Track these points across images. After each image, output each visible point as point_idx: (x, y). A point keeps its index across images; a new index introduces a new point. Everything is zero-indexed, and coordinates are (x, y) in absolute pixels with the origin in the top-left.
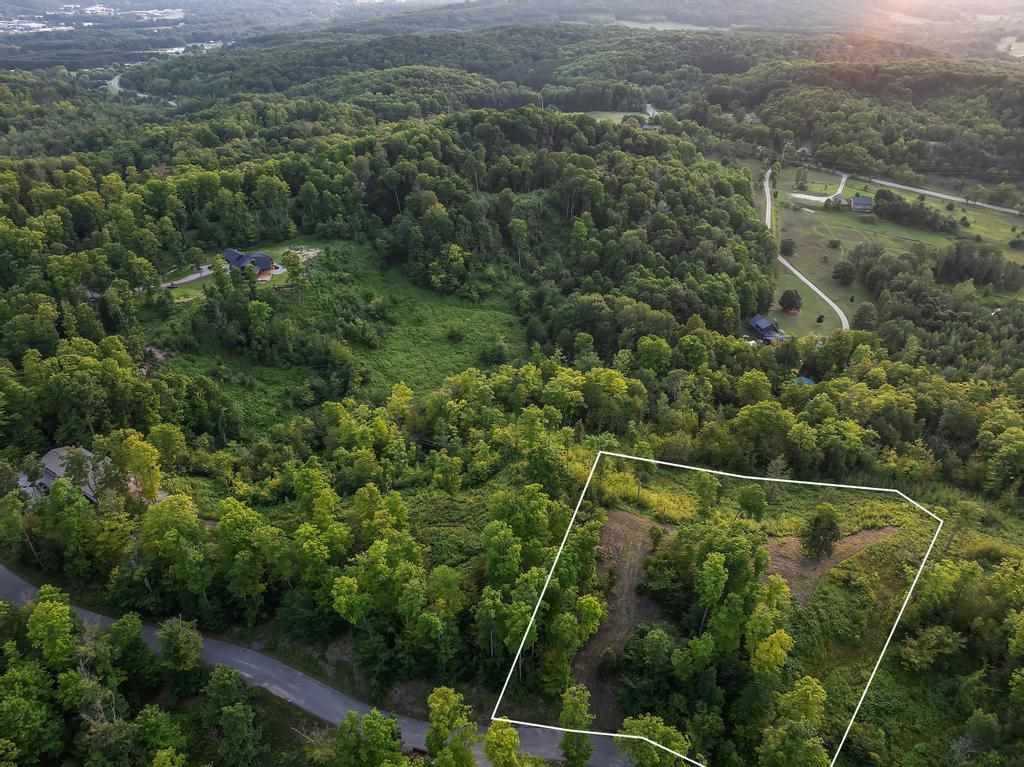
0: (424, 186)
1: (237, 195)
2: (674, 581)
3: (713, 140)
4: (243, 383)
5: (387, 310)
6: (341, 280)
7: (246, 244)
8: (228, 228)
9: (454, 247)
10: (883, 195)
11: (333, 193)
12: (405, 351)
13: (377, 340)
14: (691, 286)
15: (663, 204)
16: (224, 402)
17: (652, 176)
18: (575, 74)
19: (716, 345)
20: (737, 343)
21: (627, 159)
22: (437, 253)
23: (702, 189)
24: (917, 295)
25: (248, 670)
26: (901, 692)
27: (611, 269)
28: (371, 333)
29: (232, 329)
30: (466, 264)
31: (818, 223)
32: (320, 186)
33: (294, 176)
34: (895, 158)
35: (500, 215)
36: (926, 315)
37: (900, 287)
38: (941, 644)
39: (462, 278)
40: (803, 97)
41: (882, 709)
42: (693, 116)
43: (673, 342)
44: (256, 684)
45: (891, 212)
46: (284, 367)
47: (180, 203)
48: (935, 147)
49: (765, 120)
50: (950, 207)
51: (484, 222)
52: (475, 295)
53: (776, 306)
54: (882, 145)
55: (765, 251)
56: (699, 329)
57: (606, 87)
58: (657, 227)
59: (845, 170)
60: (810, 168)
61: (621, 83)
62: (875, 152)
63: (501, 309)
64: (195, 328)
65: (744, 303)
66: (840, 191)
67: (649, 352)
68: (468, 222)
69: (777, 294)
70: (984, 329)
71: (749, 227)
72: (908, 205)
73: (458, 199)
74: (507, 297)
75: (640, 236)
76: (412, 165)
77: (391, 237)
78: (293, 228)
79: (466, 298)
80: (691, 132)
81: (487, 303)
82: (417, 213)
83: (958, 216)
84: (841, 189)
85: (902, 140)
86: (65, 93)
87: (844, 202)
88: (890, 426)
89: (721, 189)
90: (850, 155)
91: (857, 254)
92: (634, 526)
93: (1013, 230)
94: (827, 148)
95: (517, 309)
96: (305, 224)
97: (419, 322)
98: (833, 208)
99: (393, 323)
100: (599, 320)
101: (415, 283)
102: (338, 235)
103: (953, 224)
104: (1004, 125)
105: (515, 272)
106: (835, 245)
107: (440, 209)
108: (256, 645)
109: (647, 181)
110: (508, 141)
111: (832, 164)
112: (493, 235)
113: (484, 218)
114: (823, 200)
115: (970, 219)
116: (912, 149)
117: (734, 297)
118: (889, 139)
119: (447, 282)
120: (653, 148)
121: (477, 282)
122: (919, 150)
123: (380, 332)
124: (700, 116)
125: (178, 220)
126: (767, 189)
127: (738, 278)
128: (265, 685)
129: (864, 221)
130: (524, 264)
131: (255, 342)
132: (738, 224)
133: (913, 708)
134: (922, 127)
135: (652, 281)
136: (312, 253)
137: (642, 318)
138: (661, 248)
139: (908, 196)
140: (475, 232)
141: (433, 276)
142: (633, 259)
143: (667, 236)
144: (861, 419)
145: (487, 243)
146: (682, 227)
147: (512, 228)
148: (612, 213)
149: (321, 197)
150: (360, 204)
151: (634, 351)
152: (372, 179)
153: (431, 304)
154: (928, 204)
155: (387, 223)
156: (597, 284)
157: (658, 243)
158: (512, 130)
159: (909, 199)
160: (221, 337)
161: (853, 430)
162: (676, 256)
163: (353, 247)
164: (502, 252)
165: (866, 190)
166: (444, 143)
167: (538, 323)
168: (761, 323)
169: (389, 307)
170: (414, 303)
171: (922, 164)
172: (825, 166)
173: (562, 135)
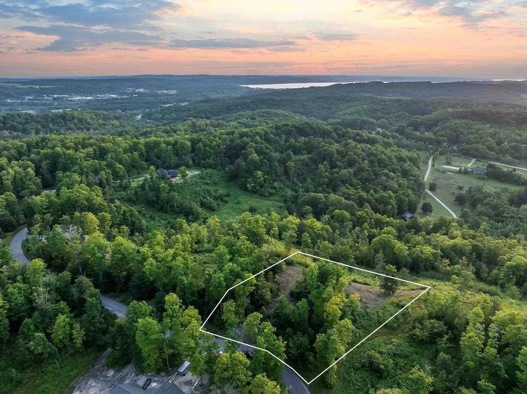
0: (251, 147)
1: (168, 147)
2: (306, 289)
3: (405, 141)
4: (151, 217)
5: (224, 197)
6: (206, 184)
7: (168, 168)
8: (163, 161)
9: (259, 173)
10: (490, 166)
11: (211, 149)
13: (216, 207)
14: (371, 195)
15: (366, 162)
16: (139, 220)
17: (363, 151)
18: (345, 114)
19: (377, 219)
20: (388, 219)
21: (354, 144)
22: (251, 175)
23: (389, 158)
24: (495, 207)
26: (412, 349)
27: (333, 186)
28: (214, 204)
29: (151, 195)
30: (265, 181)
31: (453, 178)
32: (205, 146)
33: (194, 142)
34: (503, 152)
35: (283, 162)
36: (496, 215)
37: (487, 204)
38: (433, 327)
39: (261, 186)
40: (456, 123)
41: (397, 354)
42: (397, 131)
43: (353, 214)
44: (113, 312)
45: (495, 175)
46: (171, 213)
47: (144, 148)
48: (525, 147)
49: (435, 134)
51: (276, 163)
52: (267, 194)
53: (419, 210)
54: (495, 145)
55: (418, 186)
56: (366, 209)
57: (357, 119)
58: (361, 170)
59: (474, 157)
60: (454, 156)
61: (366, 118)
62: (490, 148)
63: (278, 201)
64: (136, 193)
65: (399, 208)
66: (469, 166)
67: (338, 216)
68: (268, 163)
69: (420, 206)
71: (411, 175)
72: (503, 172)
73: (266, 154)
74: (282, 196)
75: (349, 172)
77: (232, 168)
78: (191, 162)
79: (262, 195)
80: (394, 138)
81: (272, 198)
82: (245, 159)
84: (471, 164)
85: (506, 143)
86: (116, 118)
87: (469, 170)
88: (453, 253)
89: (401, 159)
90: (477, 150)
91: (469, 191)
94: (465, 146)
95: (285, 202)
96: (196, 161)
97: (238, 203)
98: (465, 172)
99: (226, 203)
100: (318, 204)
101: (241, 188)
102: (209, 166)
105: (288, 186)
106: (461, 188)
107: (255, 156)
108: (118, 300)
109: (360, 152)
110: (298, 135)
111: (467, 154)
112: (280, 169)
114: (458, 169)
116: (511, 147)
117: (393, 202)
119: (254, 187)
120: (372, 142)
121: (269, 189)
122: (515, 148)
123: (218, 205)
124: (401, 131)
125: (141, 155)
126: (430, 163)
127: (397, 194)
129: (480, 179)
130: (294, 183)
131: (160, 202)
132: (405, 174)
133: (415, 356)
134: (517, 137)
135: (351, 191)
136: (197, 173)
137: (340, 202)
138: (360, 179)
139: (505, 168)
140: (271, 167)
141: (248, 185)
142: (344, 182)
143: (365, 175)
144: (435, 247)
145: (276, 172)
146: (374, 172)
147: (287, 166)
148: (338, 163)
149: (205, 151)
150: (222, 155)
151: (332, 217)
152: (230, 145)
153: (246, 197)
154: (517, 172)
155: (232, 163)
156: (324, 191)
157: (359, 177)
158: (301, 131)
159: (505, 170)
160: (146, 199)
161: (428, 250)
162: (368, 183)
163: (215, 171)
164: (283, 178)
165: (482, 166)
166: (266, 133)
167: (293, 206)
168: (408, 215)
169: (225, 196)
170: (238, 196)
171: (517, 154)
172: (463, 155)
173: (325, 134)
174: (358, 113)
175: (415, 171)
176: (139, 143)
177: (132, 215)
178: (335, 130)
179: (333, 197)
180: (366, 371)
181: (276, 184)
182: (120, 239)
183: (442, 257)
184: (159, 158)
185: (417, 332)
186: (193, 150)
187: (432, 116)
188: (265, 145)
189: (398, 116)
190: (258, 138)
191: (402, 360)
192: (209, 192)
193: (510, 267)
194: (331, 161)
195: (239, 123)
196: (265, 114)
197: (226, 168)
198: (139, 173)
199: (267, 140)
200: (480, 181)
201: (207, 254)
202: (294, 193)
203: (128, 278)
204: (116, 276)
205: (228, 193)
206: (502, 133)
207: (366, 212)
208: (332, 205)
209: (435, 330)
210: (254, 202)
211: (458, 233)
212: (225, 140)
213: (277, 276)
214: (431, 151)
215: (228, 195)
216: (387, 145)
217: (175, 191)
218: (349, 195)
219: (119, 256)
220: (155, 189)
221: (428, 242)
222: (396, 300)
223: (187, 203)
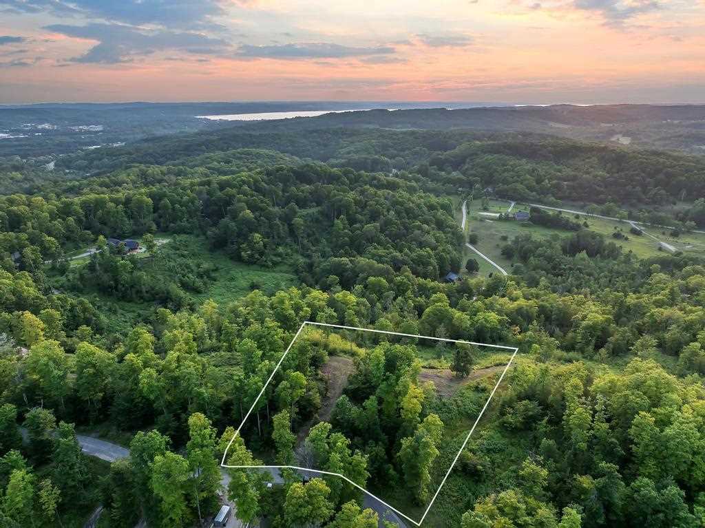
0: (239, 201)
1: (118, 207)
2: (364, 384)
3: (431, 185)
4: (110, 310)
5: (211, 272)
6: (183, 256)
7: (121, 237)
8: (112, 227)
9: (257, 235)
10: (534, 210)
11: (182, 206)
12: (220, 295)
13: (203, 288)
14: (406, 255)
15: (392, 213)
16: (94, 315)
17: (386, 199)
18: (349, 153)
19: (419, 284)
20: (432, 284)
21: (372, 190)
22: (246, 239)
23: (418, 206)
24: (550, 259)
25: (87, 447)
26: (506, 441)
27: (357, 246)
28: (199, 283)
29: (106, 278)
30: (265, 246)
31: (494, 227)
33: (157, 198)
34: (544, 192)
35: (287, 219)
36: (554, 268)
37: (540, 256)
38: (527, 410)
39: (262, 254)
40: (486, 160)
41: (491, 449)
42: (419, 172)
43: (390, 281)
44: (92, 454)
45: (540, 220)
46: (139, 302)
47: (81, 211)
48: (567, 185)
49: (464, 174)
50: (577, 217)
51: (277, 221)
52: (270, 264)
53: (463, 269)
54: (534, 184)
55: (457, 239)
56: (406, 273)
57: (366, 159)
58: (388, 223)
59: (513, 200)
60: (491, 199)
61: (376, 156)
62: (531, 189)
63: (286, 272)
64: (82, 277)
65: (441, 268)
66: (509, 210)
67: (374, 285)
68: (267, 221)
69: (464, 263)
70: (590, 275)
71: (447, 227)
72: (550, 216)
73: (262, 209)
74: (291, 265)
75: (375, 227)
76: (234, 191)
77: (217, 231)
78: (154, 227)
79: (264, 266)
80: (417, 180)
81: (278, 268)
82: (234, 218)
83: (581, 222)
84: (511, 209)
85: (547, 181)
86: (16, 168)
87: (511, 216)
88: (519, 317)
89: (431, 207)
90: (515, 190)
91: (516, 242)
92: (346, 363)
93: (615, 228)
94: (501, 186)
95: (296, 272)
96: (162, 225)
97: (232, 279)
98: (505, 219)
99: (215, 280)
100: (344, 271)
101: (231, 258)
102: (182, 231)
103: (578, 226)
104: (608, 173)
105: (297, 252)
106: (505, 238)
107: (248, 213)
108: (93, 435)
109: (382, 200)
110: (298, 182)
111: (504, 196)
112: (283, 229)
113: (277, 219)
114: (498, 215)
115: (589, 223)
116: (553, 186)
117: (433, 261)
118: (539, 181)
119: (252, 256)
120: (392, 186)
121: (272, 257)
122: (558, 187)
123: (205, 284)
124: (423, 172)
125: (79, 221)
126: (464, 210)
127: (437, 251)
128: (97, 455)
129: (524, 225)
130: (303, 247)
131: (120, 286)
132: (440, 225)
133: (511, 449)
135: (381, 251)
136: (165, 241)
137: (371, 267)
138: (389, 236)
139: (551, 211)
140: (271, 227)
141: (243, 253)
142: (370, 240)
143: (394, 229)
144: (500, 312)
145: (279, 234)
146: (404, 224)
147: (293, 224)
148: (359, 216)
149: (174, 209)
150: (199, 214)
151: (366, 287)
152: (208, 199)
153: (241, 270)
154: (563, 215)
155: (215, 224)
156: (347, 254)
157: (387, 232)
158: (302, 176)
159: (551, 213)
160: (99, 285)
161: (493, 317)
162: (398, 240)
163: (192, 238)
164: (288, 240)
165: (525, 210)
166: (256, 181)
167: (309, 277)
168: (454, 277)
169: (213, 271)
170: (230, 270)
171: (560, 194)
172: (500, 198)
173: (332, 179)
174: (366, 150)
175: (450, 222)
176: (72, 203)
177: (85, 310)
178: (346, 174)
179: (362, 261)
180: (460, 476)
181: (281, 249)
182: (85, 346)
183: (511, 324)
184: (105, 224)
185: (509, 418)
186: (156, 209)
187: (457, 151)
188: (258, 198)
189: (416, 153)
190: (246, 187)
191: (498, 455)
192: (188, 267)
193: (587, 327)
194: (348, 214)
195: (209, 168)
196: (243, 156)
197: (209, 233)
198: (77, 248)
199: (258, 190)
200: (524, 229)
201: (213, 354)
202: (307, 261)
203: (107, 401)
204: (87, 401)
205: (215, 266)
206: (542, 169)
207: (406, 276)
208: (362, 271)
209: (531, 413)
210: (255, 276)
211: (517, 293)
212: (200, 193)
213: (320, 372)
214: (463, 195)
215: (216, 270)
216: (411, 190)
217: (140, 269)
218: (381, 256)
219: (91, 371)
220: (111, 269)
221: (490, 307)
222: (473, 383)
223: (162, 285)
